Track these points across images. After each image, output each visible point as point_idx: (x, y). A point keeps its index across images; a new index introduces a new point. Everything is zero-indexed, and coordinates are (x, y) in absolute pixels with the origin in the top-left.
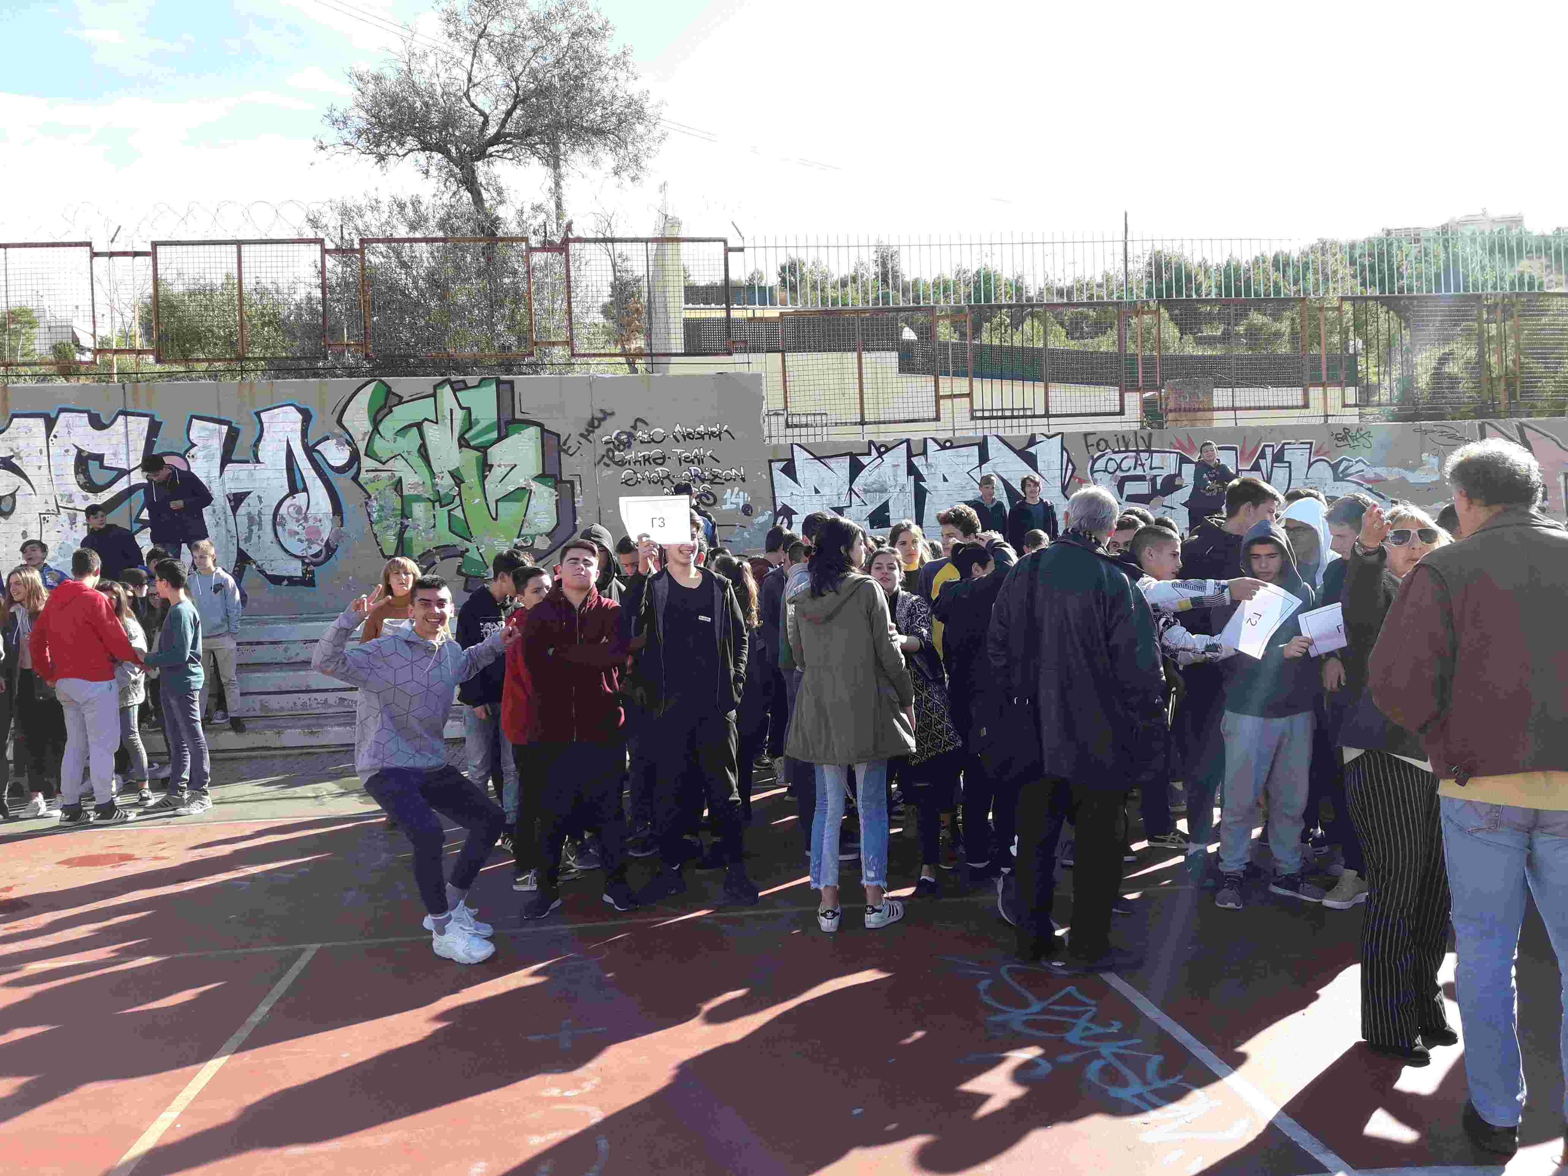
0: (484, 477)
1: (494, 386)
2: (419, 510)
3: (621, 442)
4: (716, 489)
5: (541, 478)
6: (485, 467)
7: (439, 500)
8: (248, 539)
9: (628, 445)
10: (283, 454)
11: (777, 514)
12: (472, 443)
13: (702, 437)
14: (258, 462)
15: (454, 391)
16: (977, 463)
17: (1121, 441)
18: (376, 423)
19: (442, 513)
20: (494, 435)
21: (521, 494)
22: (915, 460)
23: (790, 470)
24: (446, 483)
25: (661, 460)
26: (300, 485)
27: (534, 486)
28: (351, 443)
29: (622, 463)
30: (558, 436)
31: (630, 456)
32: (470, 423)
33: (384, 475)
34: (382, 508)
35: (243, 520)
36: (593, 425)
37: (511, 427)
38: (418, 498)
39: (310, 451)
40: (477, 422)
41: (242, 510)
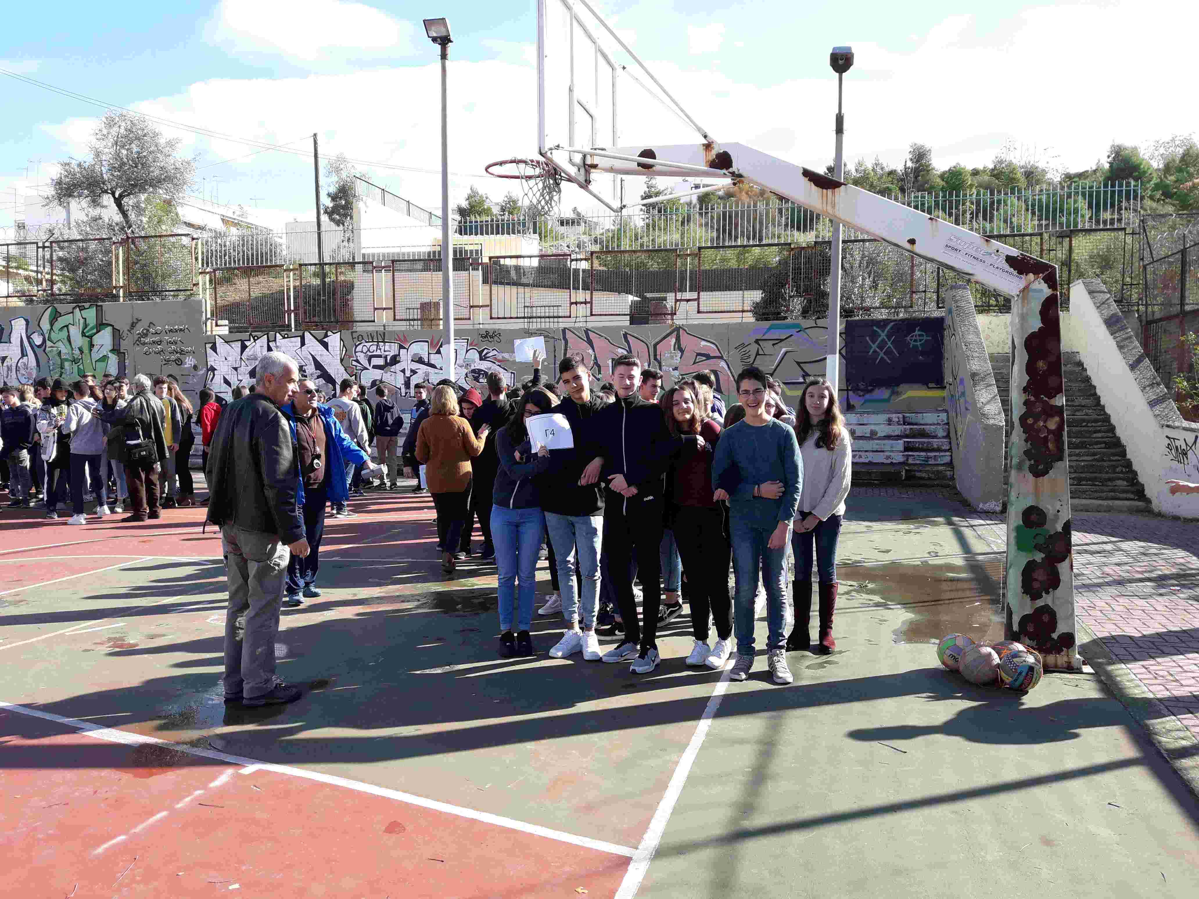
0: (91, 350)
1: (95, 308)
2: (67, 365)
3: (144, 334)
4: (182, 357)
5: (112, 351)
6: (92, 346)
7: (75, 361)
8: (7, 377)
9: (146, 335)
10: (19, 339)
11: (208, 370)
12: (87, 334)
13: (177, 331)
14: (10, 343)
15: (80, 310)
16: (300, 346)
17: (370, 336)
18: (52, 325)
19: (75, 367)
20: (95, 331)
21: (104, 358)
22: (270, 344)
23: (214, 348)
24: (77, 352)
25: (159, 343)
26: (25, 354)
27: (110, 355)
28: (43, 334)
29: (144, 344)
30: (119, 331)
31: (147, 340)
32: (86, 325)
33: (55, 349)
34: (54, 364)
35: (5, 368)
36: (133, 325)
37: (102, 327)
38: (67, 360)
39: (29, 338)
40: (89, 325)
41: (5, 364)
